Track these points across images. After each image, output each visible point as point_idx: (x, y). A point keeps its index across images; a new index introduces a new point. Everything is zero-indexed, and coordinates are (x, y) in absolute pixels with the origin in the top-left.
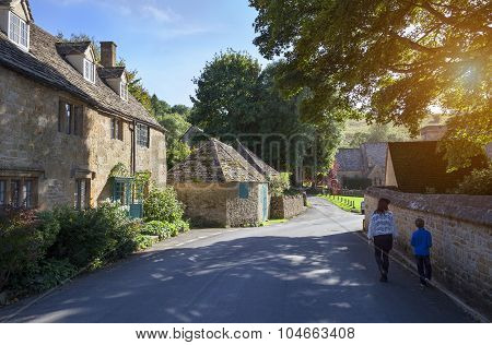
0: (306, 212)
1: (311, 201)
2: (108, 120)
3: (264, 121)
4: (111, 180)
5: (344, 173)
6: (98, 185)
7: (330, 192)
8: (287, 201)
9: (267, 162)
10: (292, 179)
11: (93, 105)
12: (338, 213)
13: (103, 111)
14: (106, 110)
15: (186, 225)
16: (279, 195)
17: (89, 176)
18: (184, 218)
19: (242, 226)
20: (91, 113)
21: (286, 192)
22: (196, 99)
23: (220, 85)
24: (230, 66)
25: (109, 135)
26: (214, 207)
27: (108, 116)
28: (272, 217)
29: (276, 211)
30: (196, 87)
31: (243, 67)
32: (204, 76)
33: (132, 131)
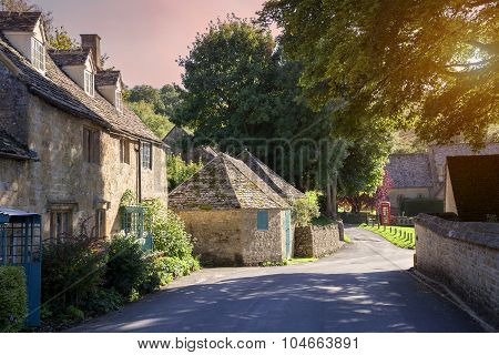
0: (343, 248)
1: (351, 233)
2: (117, 142)
3: (281, 120)
4: (122, 209)
5: (401, 192)
6: (111, 215)
7: (379, 220)
8: (317, 234)
9: (287, 179)
10: (322, 202)
11: (106, 128)
12: (388, 249)
13: (114, 134)
14: (116, 131)
15: (197, 263)
16: (305, 225)
17: (105, 207)
18: (194, 254)
19: (260, 264)
20: (105, 137)
21: (315, 221)
22: (182, 87)
23: (218, 69)
24: (232, 41)
25: (118, 159)
26: (226, 241)
27: (117, 137)
28: (296, 255)
29: (302, 247)
30: (183, 70)
31: (250, 43)
32: (194, 55)
33: (137, 151)
